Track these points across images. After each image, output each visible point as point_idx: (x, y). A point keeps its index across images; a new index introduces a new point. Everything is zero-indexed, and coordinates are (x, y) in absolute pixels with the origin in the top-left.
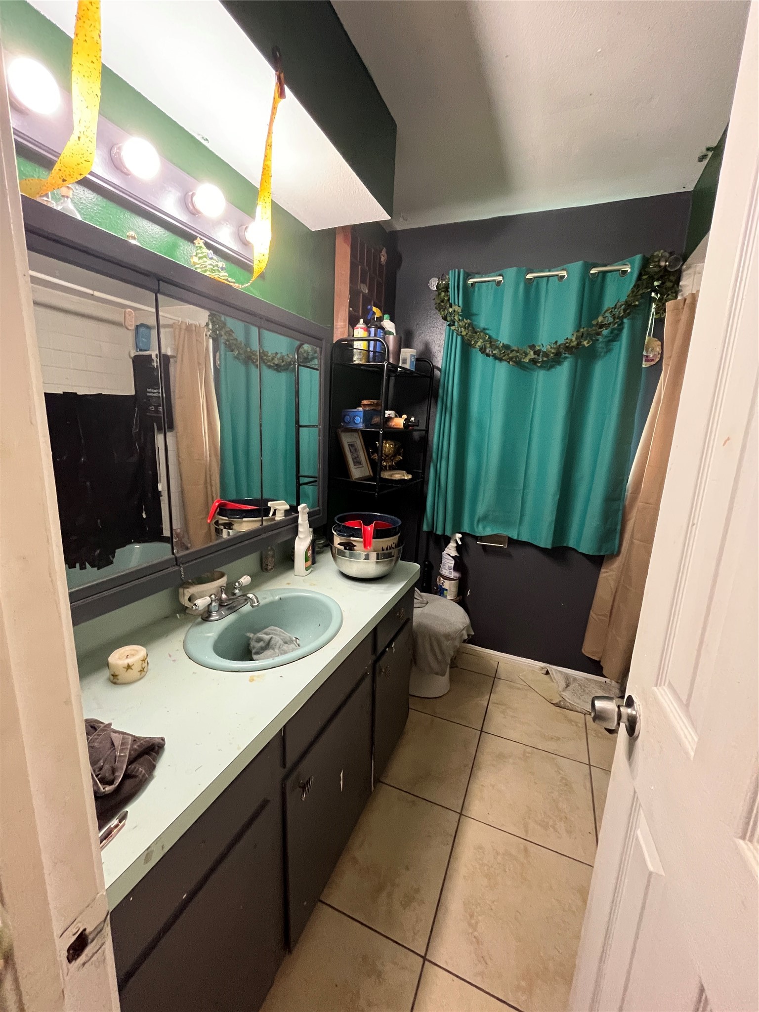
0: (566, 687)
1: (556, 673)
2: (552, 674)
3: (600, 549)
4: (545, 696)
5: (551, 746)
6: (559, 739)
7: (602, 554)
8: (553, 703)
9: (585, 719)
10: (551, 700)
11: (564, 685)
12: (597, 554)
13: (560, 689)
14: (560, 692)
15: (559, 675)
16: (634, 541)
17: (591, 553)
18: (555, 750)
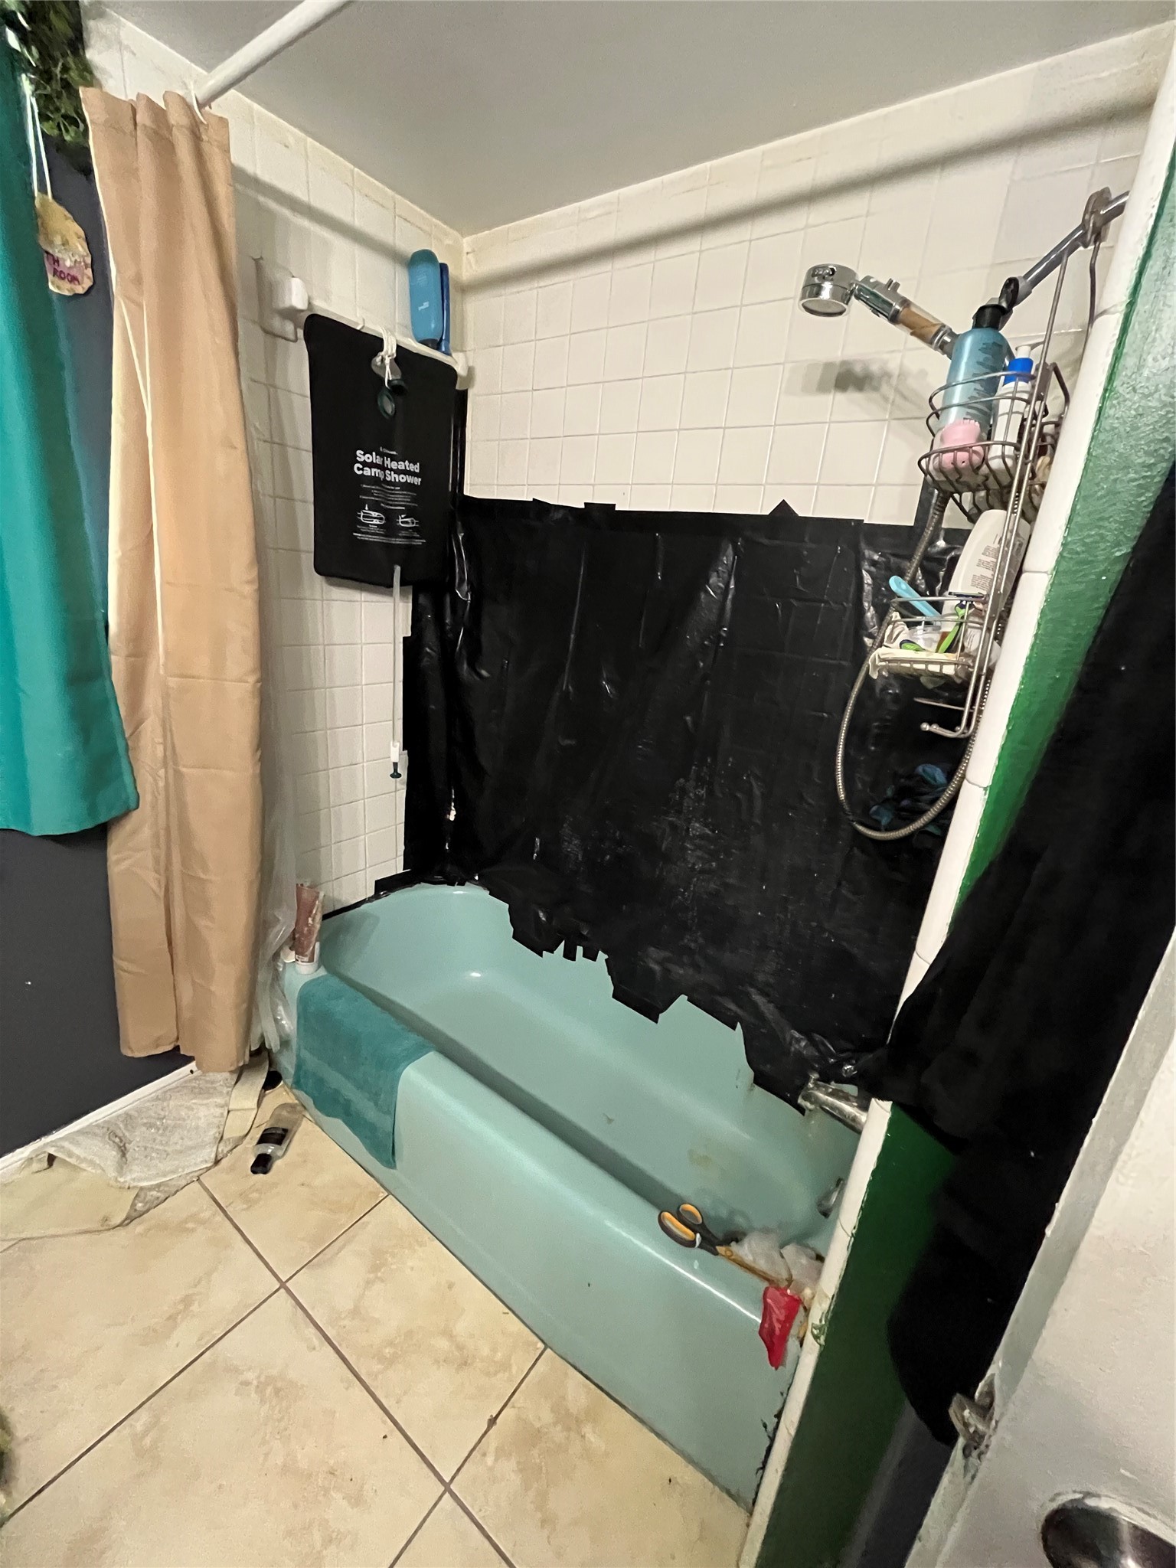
0: (124, 1155)
1: (77, 1144)
2: (70, 1154)
3: (92, 810)
4: (85, 1227)
5: (184, 1342)
6: (187, 1301)
7: (102, 819)
8: (118, 1221)
9: (206, 1190)
10: (106, 1219)
11: (114, 1154)
12: (88, 825)
13: (112, 1173)
14: (116, 1180)
15: (84, 1140)
16: (184, 770)
17: (73, 829)
18: (200, 1340)
